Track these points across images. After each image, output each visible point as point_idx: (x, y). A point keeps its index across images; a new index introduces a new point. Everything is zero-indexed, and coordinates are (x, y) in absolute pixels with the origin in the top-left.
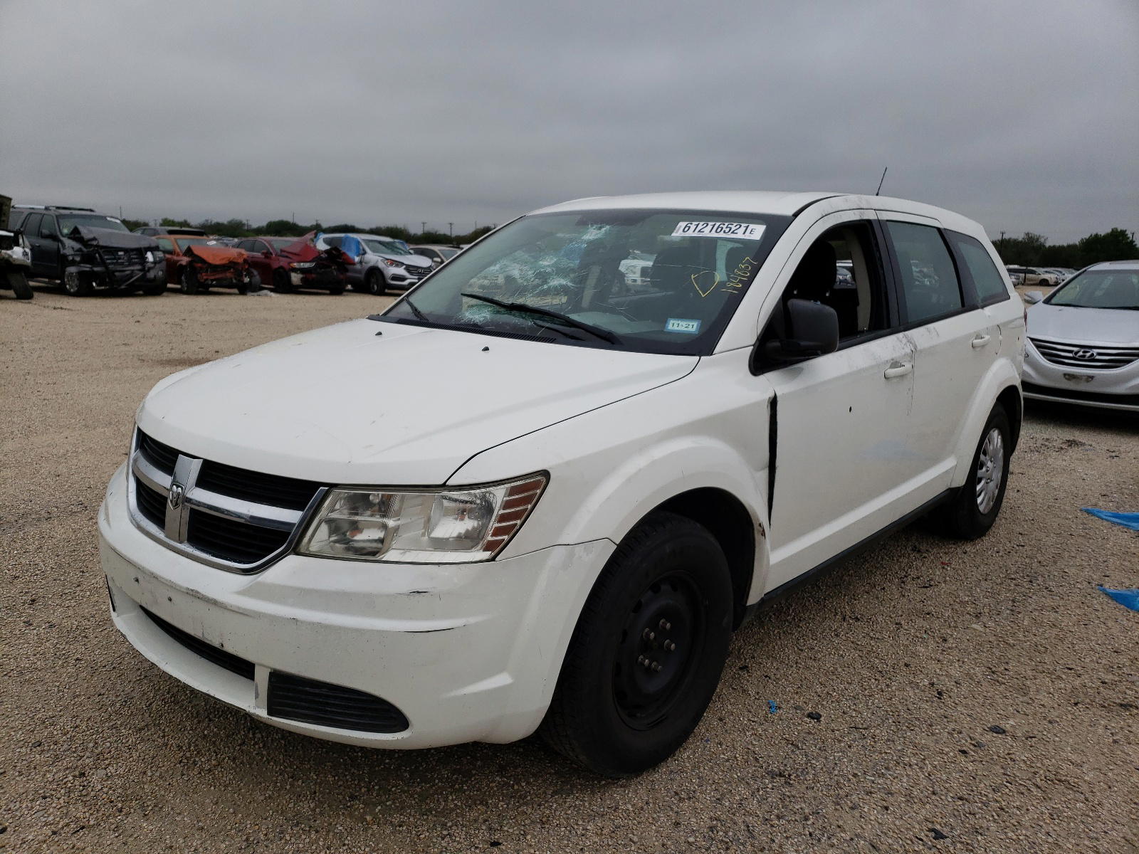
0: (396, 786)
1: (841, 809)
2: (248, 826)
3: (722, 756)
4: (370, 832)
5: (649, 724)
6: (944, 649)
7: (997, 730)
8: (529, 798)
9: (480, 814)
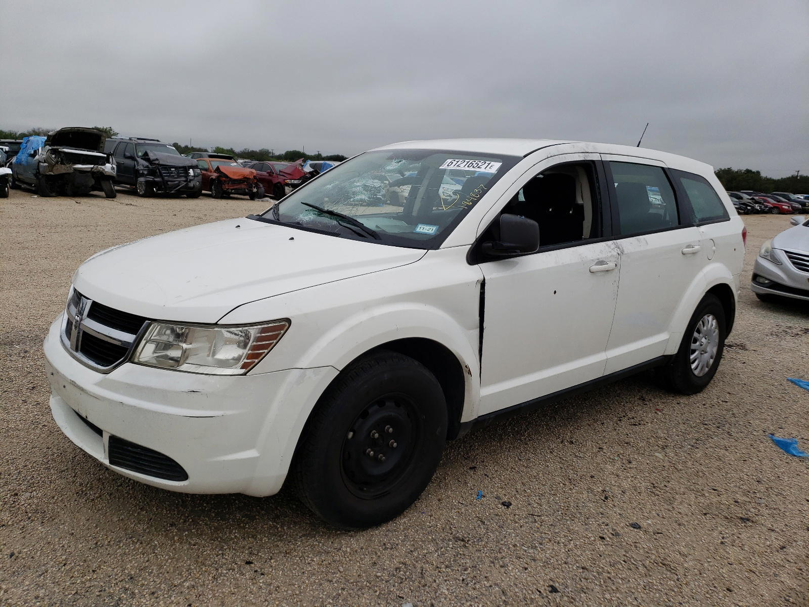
0: (203, 521)
1: (493, 566)
2: (101, 536)
3: (428, 524)
4: (174, 547)
5: (374, 496)
6: (626, 468)
7: (636, 526)
8: (285, 537)
9: (248, 543)
